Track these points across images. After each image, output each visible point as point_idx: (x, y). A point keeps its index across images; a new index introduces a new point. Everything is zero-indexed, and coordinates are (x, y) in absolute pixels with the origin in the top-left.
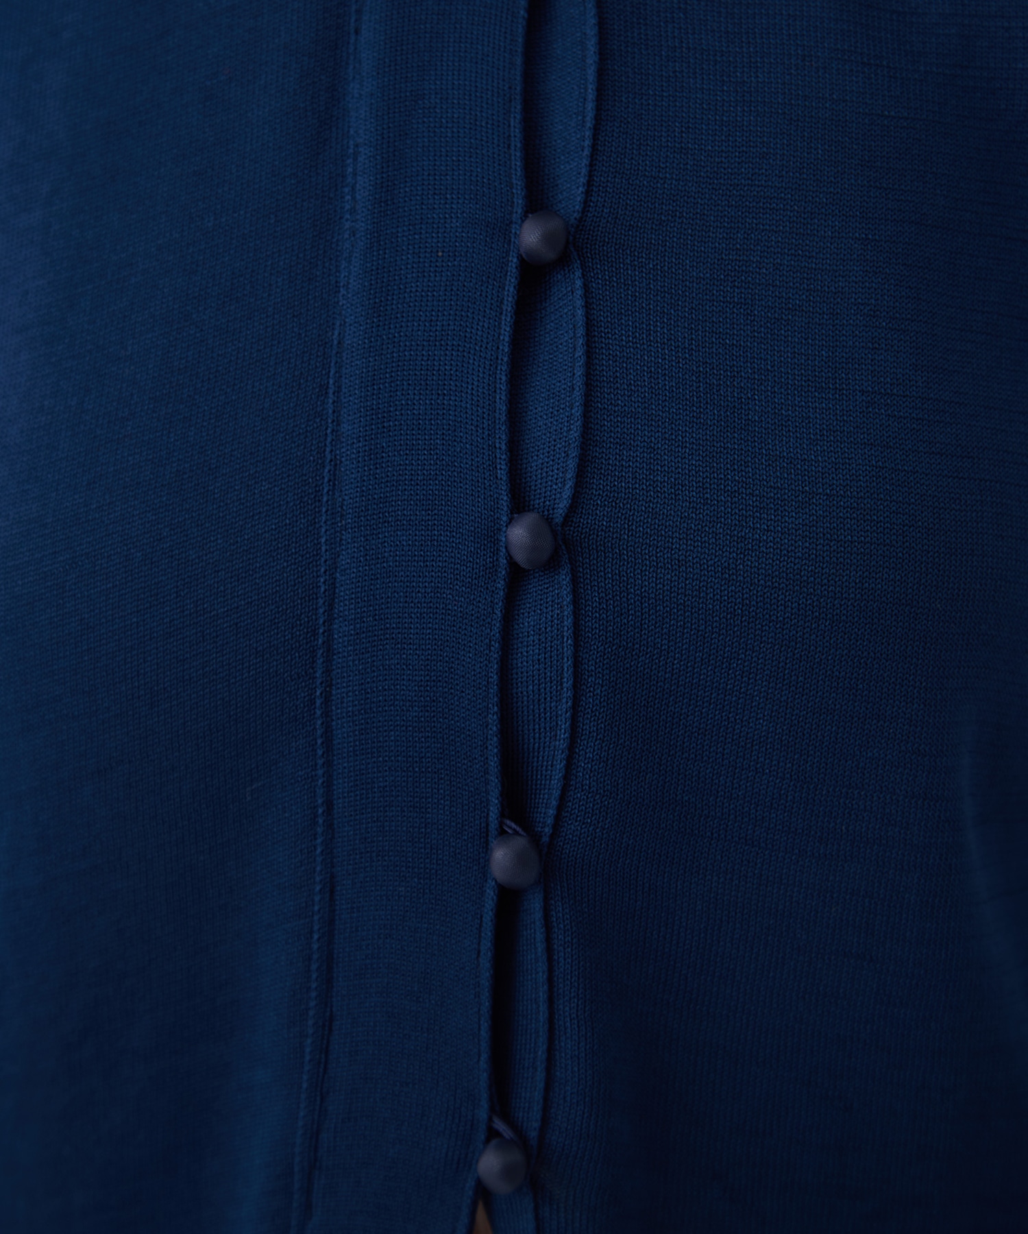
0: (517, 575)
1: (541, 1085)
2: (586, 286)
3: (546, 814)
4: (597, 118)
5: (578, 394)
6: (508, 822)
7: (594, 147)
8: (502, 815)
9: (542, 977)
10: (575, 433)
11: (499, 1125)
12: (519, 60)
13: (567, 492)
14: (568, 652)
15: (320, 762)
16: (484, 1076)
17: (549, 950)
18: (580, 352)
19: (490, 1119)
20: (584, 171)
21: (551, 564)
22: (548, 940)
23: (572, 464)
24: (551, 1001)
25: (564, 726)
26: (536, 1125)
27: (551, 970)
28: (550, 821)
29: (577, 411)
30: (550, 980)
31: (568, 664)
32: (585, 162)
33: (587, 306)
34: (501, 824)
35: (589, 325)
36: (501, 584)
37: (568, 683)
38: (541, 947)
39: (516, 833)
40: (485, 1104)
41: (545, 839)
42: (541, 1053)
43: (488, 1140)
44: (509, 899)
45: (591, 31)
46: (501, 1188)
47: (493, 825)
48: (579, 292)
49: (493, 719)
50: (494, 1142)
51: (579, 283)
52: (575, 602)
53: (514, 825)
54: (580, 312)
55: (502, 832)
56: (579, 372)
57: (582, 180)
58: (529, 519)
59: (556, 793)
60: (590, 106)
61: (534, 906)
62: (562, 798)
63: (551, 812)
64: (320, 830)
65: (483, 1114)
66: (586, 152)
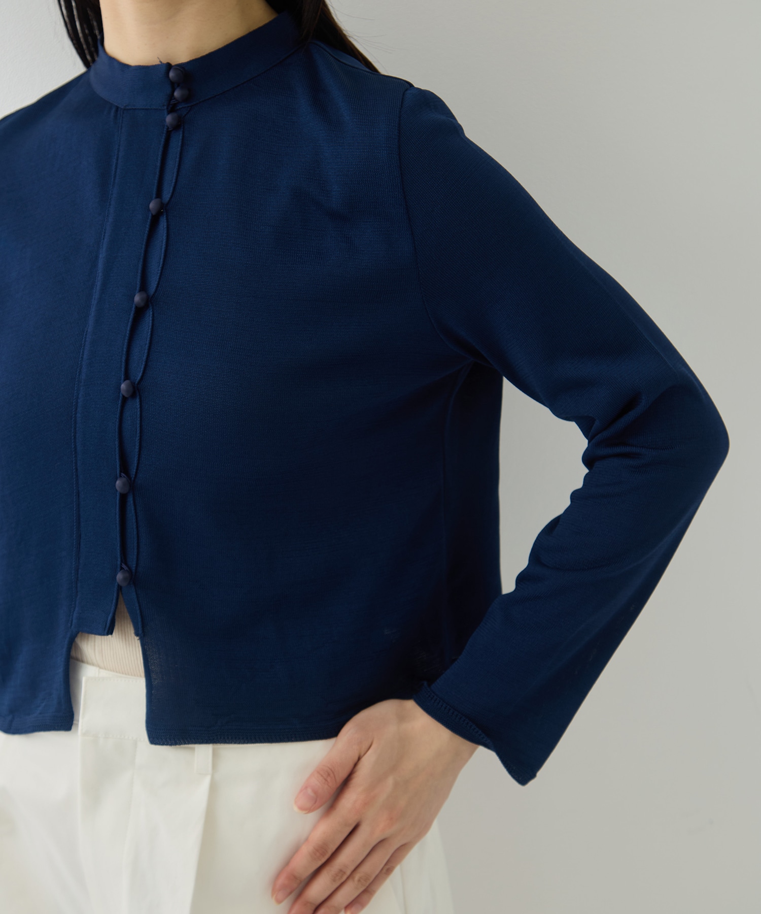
0: (125, 400)
1: (136, 554)
2: (153, 314)
3: (133, 472)
4: (163, 264)
5: (147, 346)
6: (122, 474)
7: (161, 273)
8: (121, 472)
9: (134, 521)
10: (144, 358)
11: (124, 566)
12: (144, 246)
13: (140, 375)
14: (138, 422)
15: (74, 456)
16: (119, 551)
17: (136, 512)
18: (149, 333)
19: (121, 564)
20: (157, 280)
21: (133, 396)
22: (135, 509)
23: (143, 367)
24: (137, 527)
25: (137, 444)
26: (134, 566)
27: (137, 518)
28: (134, 473)
29: (146, 351)
30: (137, 522)
31: (138, 426)
32: (158, 277)
33: (153, 320)
34: (120, 474)
35: (153, 325)
36: (120, 402)
37: (138, 432)
38: (133, 511)
39: (124, 477)
40: (119, 560)
41: (133, 479)
42: (136, 544)
43: (121, 570)
44: (123, 497)
45: (165, 238)
46: (124, 584)
47: (118, 475)
48: (151, 316)
49: (117, 443)
50: (122, 571)
51: (151, 313)
52: (141, 407)
53: (124, 475)
54: (151, 322)
55: (120, 476)
56: (148, 339)
57: (156, 283)
58: (127, 382)
59: (136, 465)
60: (162, 260)
61: (130, 499)
62: (138, 466)
63: (135, 470)
64: (74, 477)
65: (119, 563)
66: (159, 274)
